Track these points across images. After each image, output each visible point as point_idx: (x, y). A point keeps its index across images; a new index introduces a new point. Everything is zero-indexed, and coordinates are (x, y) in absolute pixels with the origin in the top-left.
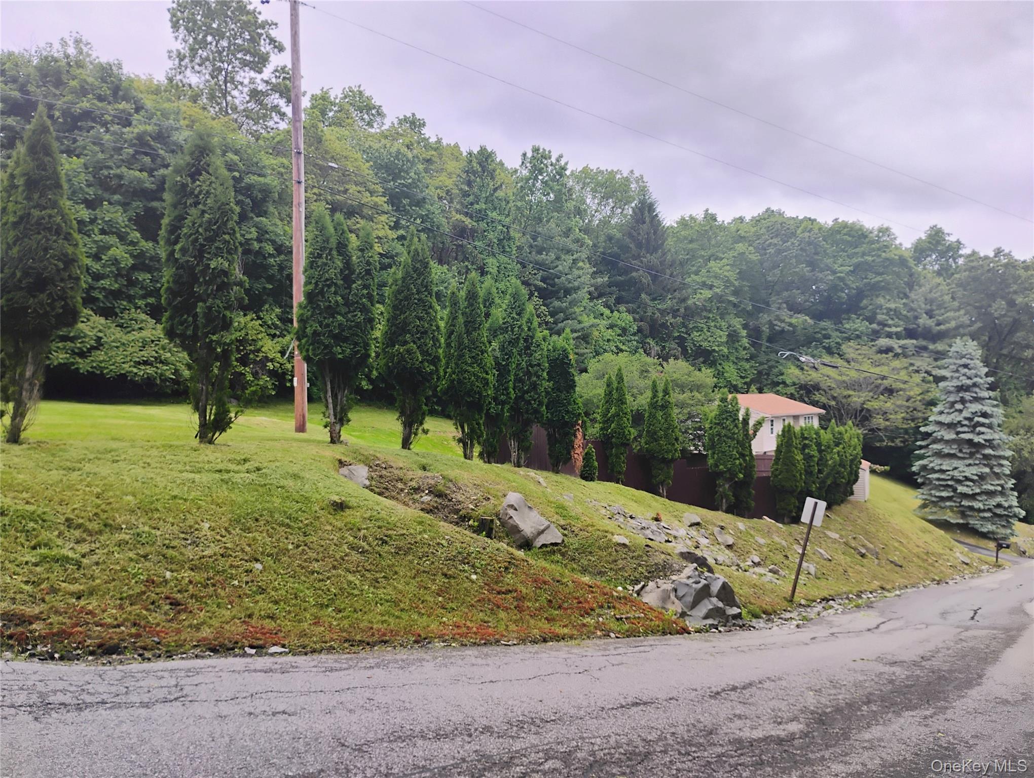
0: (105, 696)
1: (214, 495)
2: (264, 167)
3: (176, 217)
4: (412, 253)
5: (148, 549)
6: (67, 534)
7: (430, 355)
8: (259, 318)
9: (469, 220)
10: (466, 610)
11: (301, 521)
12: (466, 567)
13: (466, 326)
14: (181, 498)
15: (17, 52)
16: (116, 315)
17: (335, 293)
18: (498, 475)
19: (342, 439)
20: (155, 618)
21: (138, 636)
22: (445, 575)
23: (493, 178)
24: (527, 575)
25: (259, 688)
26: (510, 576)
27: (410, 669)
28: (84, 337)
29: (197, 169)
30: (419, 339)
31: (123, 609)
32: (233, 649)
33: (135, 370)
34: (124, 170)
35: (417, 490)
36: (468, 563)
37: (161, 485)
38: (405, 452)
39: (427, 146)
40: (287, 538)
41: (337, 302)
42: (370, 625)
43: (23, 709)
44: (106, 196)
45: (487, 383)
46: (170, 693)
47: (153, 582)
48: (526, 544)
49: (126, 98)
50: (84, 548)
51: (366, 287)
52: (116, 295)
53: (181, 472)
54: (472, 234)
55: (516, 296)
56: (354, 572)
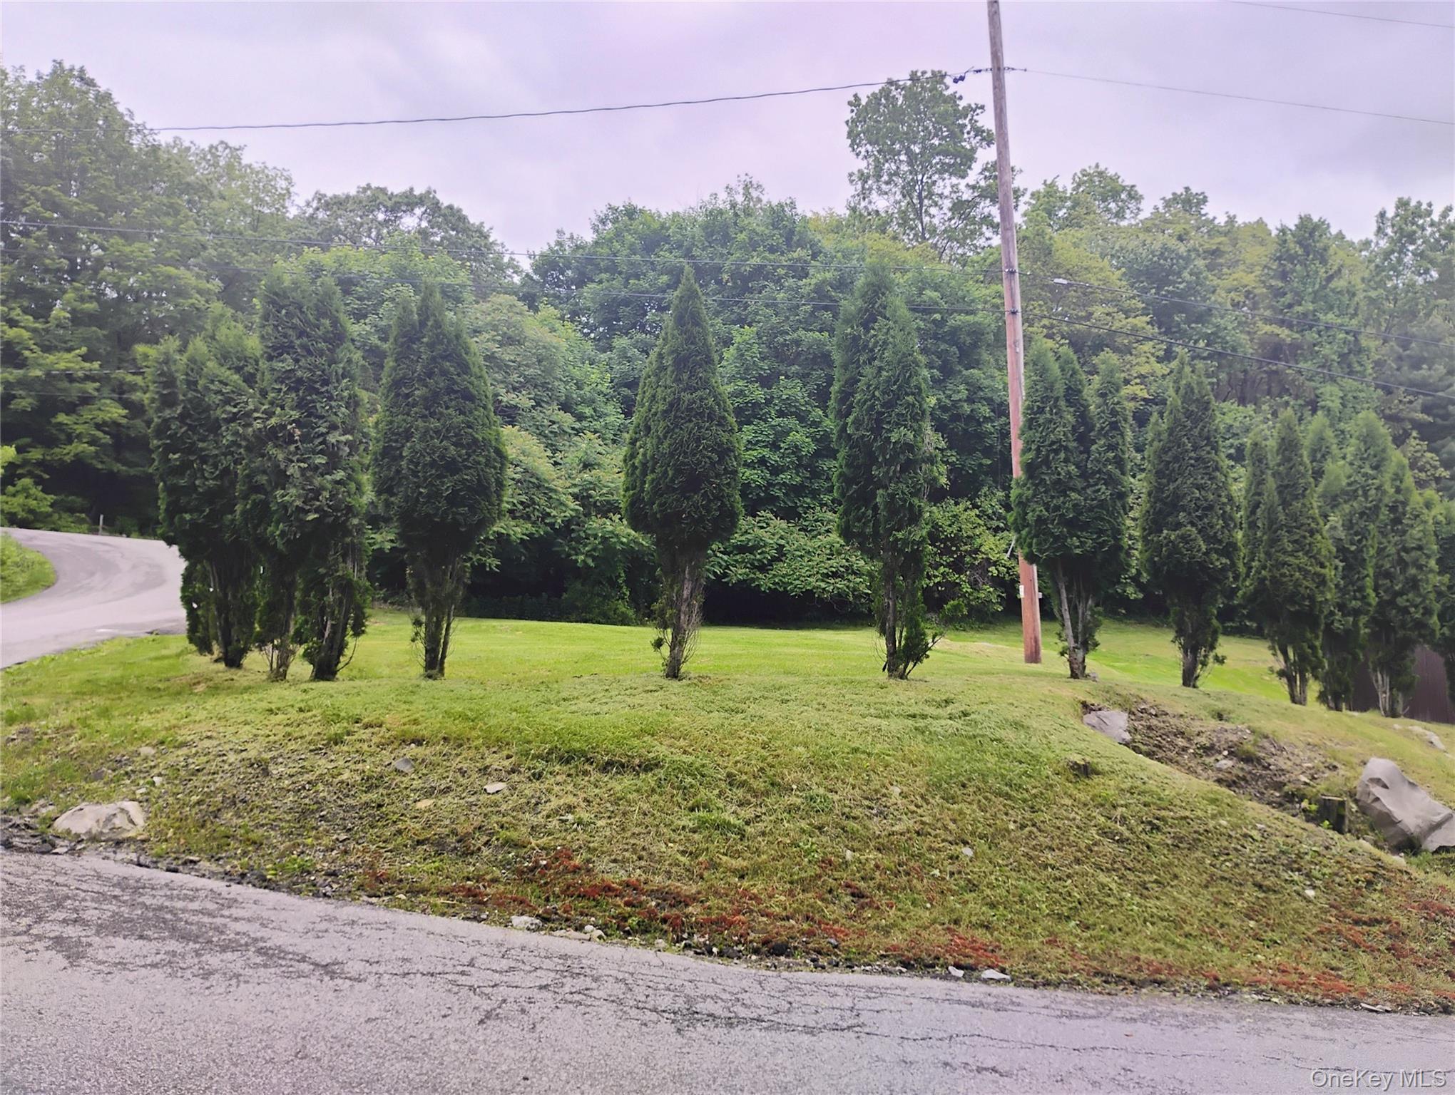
0: (762, 1012)
1: (906, 748)
2: (973, 301)
3: (846, 382)
4: (1182, 391)
5: (824, 818)
6: (729, 793)
7: (1220, 542)
8: (975, 506)
9: (1287, 332)
10: (1298, 946)
11: (1027, 790)
12: (1296, 876)
13: (1280, 493)
14: (864, 752)
15: (681, 211)
16: (800, 516)
17: (1066, 461)
18: (1350, 729)
19: (1087, 671)
20: (833, 912)
21: (811, 934)
22: (1260, 887)
23: (1324, 261)
24: (1408, 897)
25: (961, 1029)
26: (1376, 896)
27: (1196, 1031)
28: (765, 546)
29: (872, 314)
30: (1200, 518)
31: (794, 896)
32: (932, 966)
33: (823, 585)
34: (801, 332)
35: (1209, 750)
36: (1299, 870)
37: (839, 734)
38: (1188, 691)
39: (1214, 231)
40: (1006, 814)
41: (1069, 473)
42: (1135, 954)
43: (666, 1015)
44: (783, 368)
45: (1322, 582)
46: (842, 1018)
47: (830, 863)
48: (1409, 845)
49: (801, 244)
50: (748, 813)
51: (1112, 447)
52: (798, 490)
53: (863, 716)
54: (1295, 351)
55: (1368, 439)
56: (1108, 870)
